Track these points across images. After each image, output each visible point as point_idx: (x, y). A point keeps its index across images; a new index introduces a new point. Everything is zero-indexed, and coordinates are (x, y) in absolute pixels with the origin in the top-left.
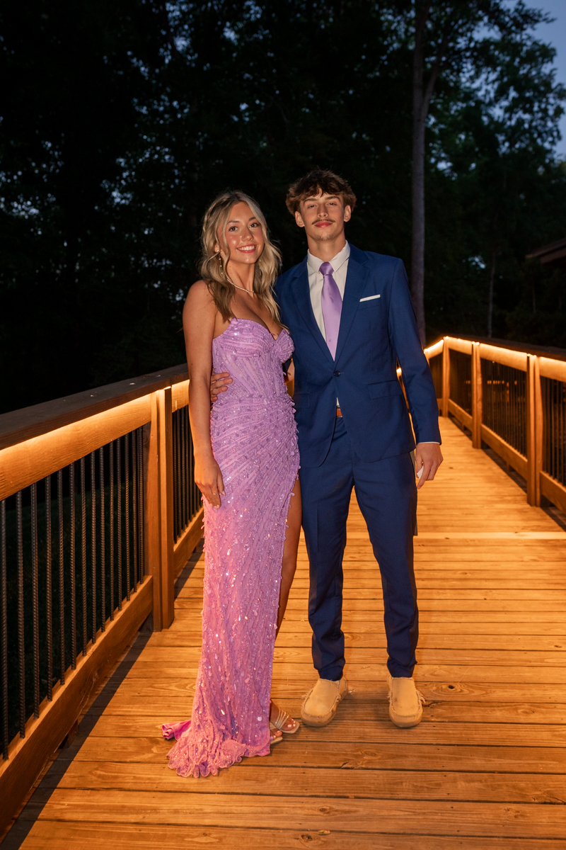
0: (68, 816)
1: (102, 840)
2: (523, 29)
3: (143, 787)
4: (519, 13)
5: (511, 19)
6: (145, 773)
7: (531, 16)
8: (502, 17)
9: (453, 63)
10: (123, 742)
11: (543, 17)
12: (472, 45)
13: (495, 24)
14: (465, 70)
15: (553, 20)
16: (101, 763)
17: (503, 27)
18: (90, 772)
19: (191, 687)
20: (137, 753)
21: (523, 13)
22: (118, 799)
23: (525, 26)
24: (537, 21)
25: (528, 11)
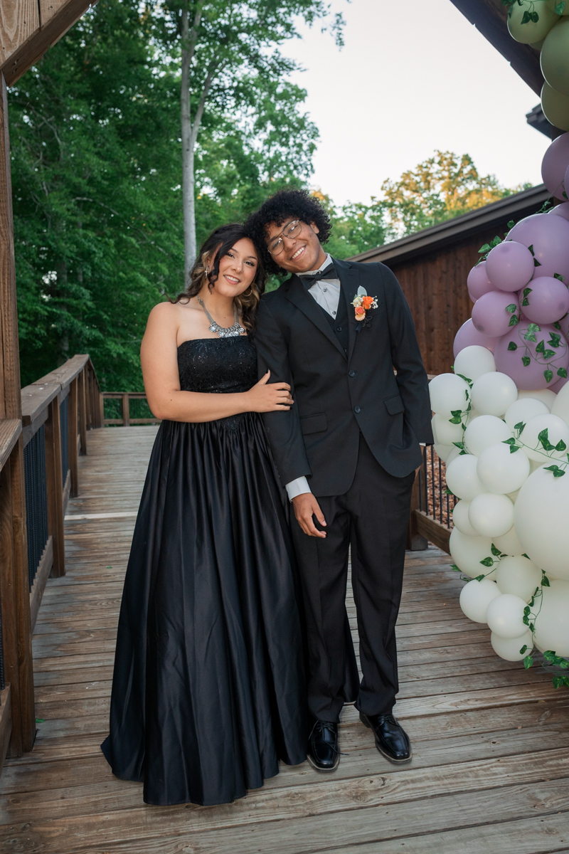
0: (52, 669)
1: (81, 676)
2: (279, 75)
3: (94, 652)
4: (276, 60)
5: (269, 65)
6: (93, 646)
7: (287, 64)
8: (261, 61)
9: (218, 99)
10: (66, 634)
11: (298, 67)
12: (235, 84)
13: (255, 67)
14: (229, 106)
15: (305, 70)
16: (59, 645)
17: (262, 70)
18: (54, 650)
19: (101, 604)
20: (81, 638)
21: (279, 61)
22: (81, 658)
23: (281, 72)
24: (291, 69)
25: (283, 59)
